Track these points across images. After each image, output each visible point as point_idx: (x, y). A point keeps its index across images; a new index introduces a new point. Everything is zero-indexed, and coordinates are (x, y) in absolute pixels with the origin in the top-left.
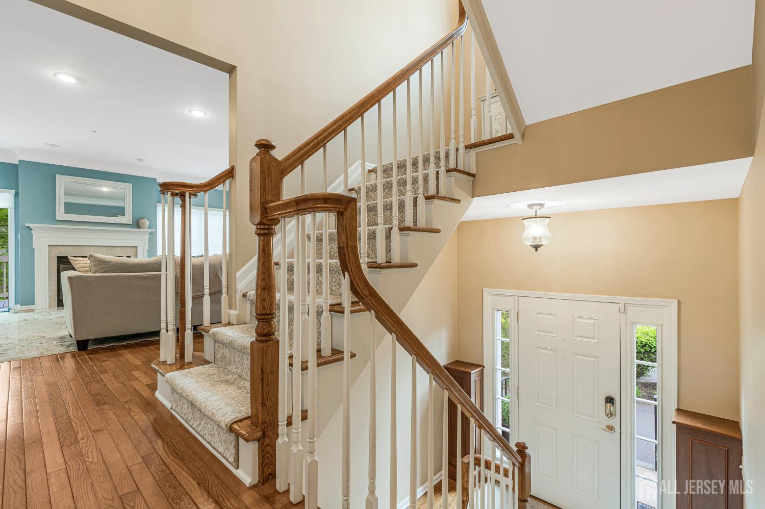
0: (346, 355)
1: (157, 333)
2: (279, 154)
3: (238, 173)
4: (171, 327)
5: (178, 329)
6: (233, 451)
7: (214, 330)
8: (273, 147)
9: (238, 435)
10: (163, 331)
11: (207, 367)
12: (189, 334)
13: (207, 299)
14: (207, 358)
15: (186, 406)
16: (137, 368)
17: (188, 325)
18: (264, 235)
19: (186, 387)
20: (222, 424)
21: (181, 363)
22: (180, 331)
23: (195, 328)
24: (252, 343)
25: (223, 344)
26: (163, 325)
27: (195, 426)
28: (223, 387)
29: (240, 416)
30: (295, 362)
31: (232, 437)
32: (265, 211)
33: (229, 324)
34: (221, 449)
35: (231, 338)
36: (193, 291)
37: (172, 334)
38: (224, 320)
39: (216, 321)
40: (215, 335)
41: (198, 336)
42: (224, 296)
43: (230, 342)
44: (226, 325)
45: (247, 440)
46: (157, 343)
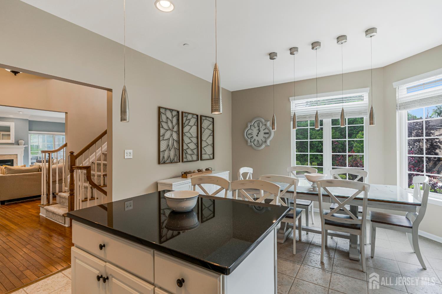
0: (96, 198)
1: (40, 196)
2: (75, 154)
3: (68, 145)
4: (45, 194)
5: (47, 194)
6: (64, 221)
7: (59, 194)
8: (73, 153)
9: (65, 217)
10: (42, 195)
11: (57, 205)
12: (51, 196)
13: (57, 185)
14: (57, 203)
15: (51, 214)
16: (29, 208)
17: (51, 193)
18: (71, 172)
19: (51, 209)
20: (61, 215)
21: (48, 204)
22: (48, 195)
23: (53, 194)
24: (69, 196)
25: (63, 198)
26: (42, 193)
27: (54, 219)
28: (62, 208)
29: (66, 213)
30: (80, 200)
31: (64, 218)
32: (71, 167)
33: (65, 192)
34: (61, 222)
35: (64, 196)
36: (52, 179)
37: (45, 196)
38: (63, 190)
39: (61, 191)
40: (60, 195)
41: (54, 197)
42: (63, 183)
43: (65, 197)
44: (64, 192)
45: (67, 217)
46: (40, 200)
